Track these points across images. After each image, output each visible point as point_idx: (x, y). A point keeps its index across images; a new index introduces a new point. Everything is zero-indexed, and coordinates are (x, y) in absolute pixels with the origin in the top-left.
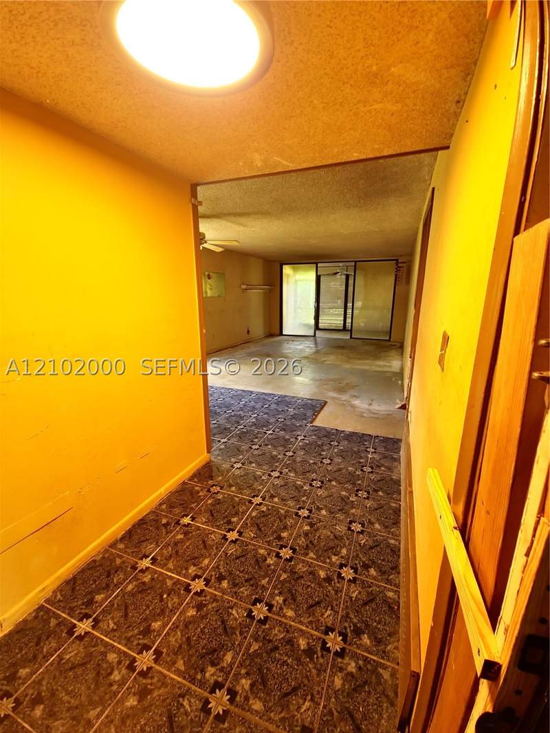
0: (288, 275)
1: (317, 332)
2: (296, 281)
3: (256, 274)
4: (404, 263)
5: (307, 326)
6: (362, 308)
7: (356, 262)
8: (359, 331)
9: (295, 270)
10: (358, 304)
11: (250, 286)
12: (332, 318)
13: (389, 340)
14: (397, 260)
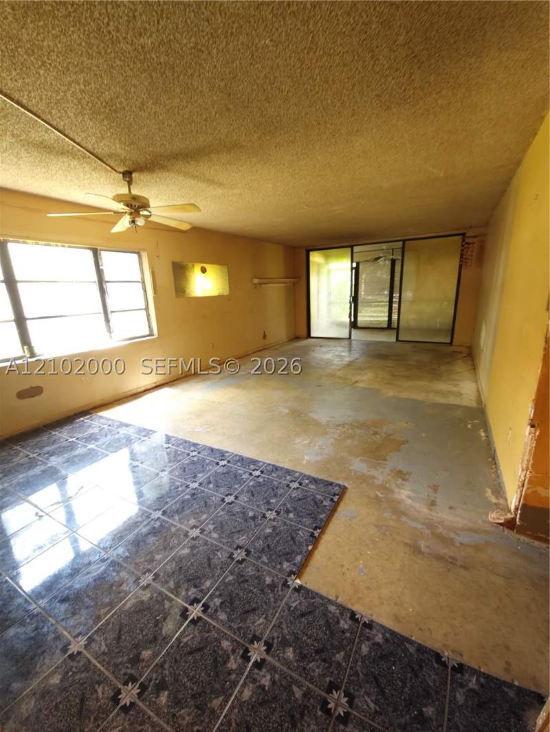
0: (319, 265)
1: (354, 332)
2: (329, 271)
3: (275, 264)
4: (475, 237)
5: (340, 325)
6: (413, 302)
7: (404, 241)
8: (410, 330)
9: (327, 257)
10: (408, 294)
11: (264, 280)
12: (373, 314)
13: (451, 343)
14: (464, 235)
